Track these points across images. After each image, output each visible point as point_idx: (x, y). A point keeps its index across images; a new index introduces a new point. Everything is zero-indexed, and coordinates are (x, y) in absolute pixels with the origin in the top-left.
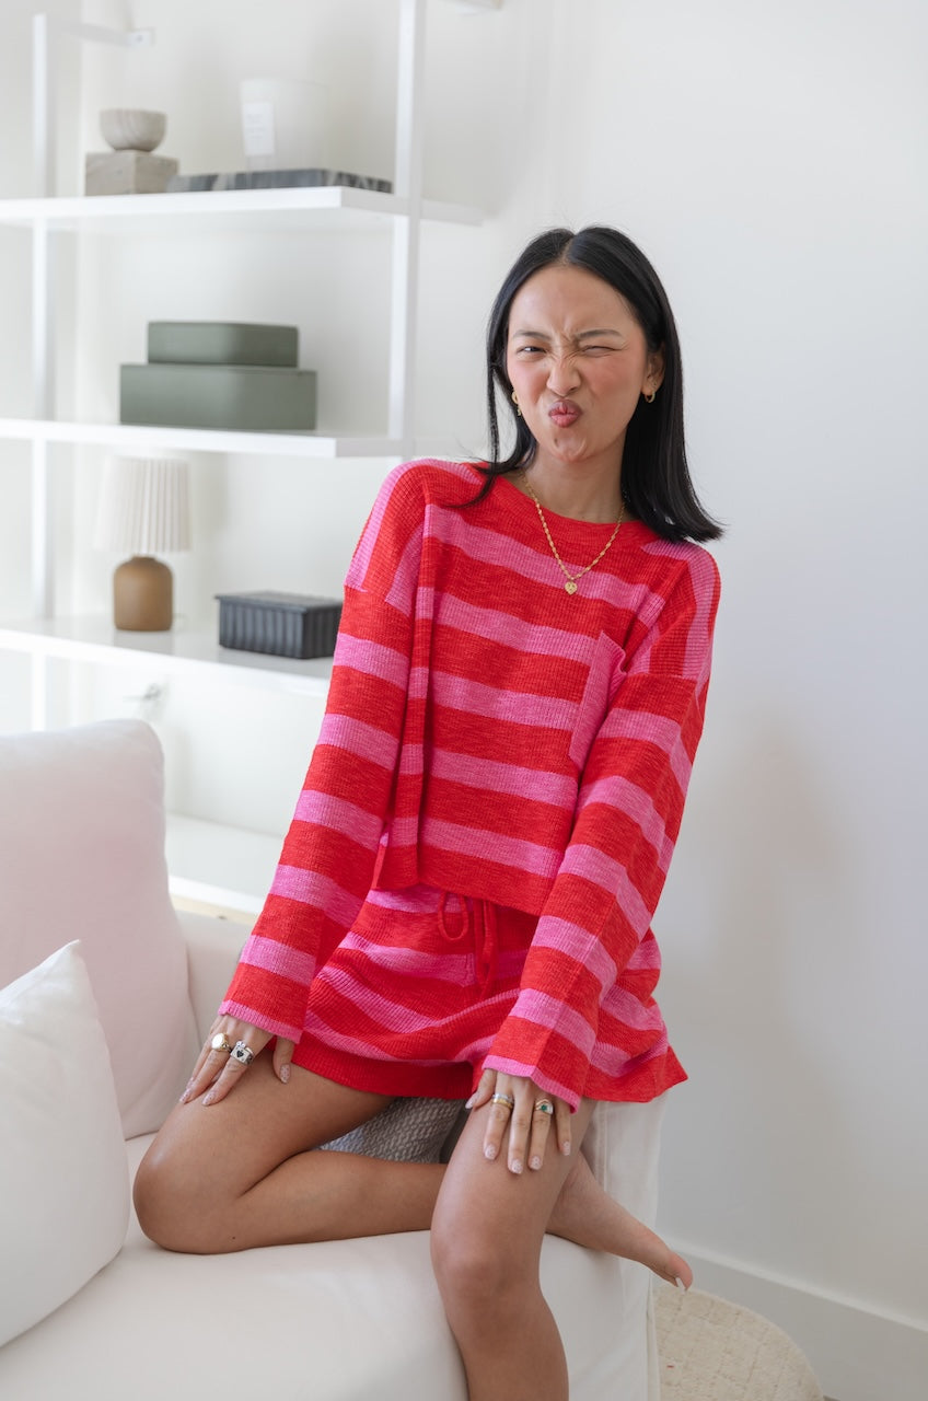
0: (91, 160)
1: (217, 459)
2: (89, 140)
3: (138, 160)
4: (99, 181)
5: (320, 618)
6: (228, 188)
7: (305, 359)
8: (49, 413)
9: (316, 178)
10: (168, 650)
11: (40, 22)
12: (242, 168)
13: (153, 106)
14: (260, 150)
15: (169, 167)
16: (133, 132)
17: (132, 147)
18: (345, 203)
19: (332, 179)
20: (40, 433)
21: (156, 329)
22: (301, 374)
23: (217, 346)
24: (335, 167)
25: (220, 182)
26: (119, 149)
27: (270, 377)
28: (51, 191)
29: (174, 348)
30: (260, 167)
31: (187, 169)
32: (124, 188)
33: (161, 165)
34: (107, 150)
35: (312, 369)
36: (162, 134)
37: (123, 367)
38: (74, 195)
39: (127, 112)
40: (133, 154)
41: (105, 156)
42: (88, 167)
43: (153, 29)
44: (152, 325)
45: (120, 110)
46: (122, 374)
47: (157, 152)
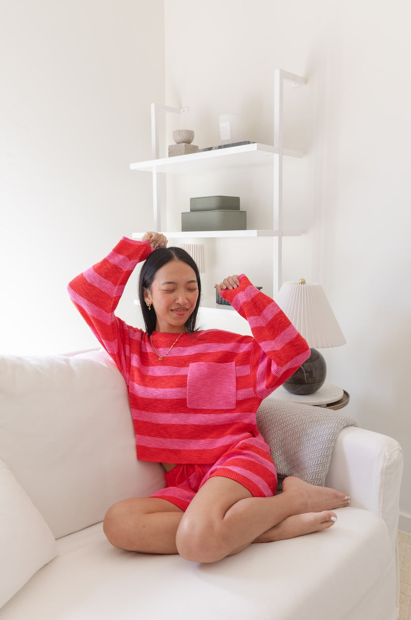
0: (170, 148)
1: (213, 240)
2: (169, 141)
4: (172, 153)
6: (216, 149)
7: (242, 208)
9: (246, 143)
11: (153, 106)
12: (221, 144)
13: (190, 129)
15: (196, 147)
16: (184, 137)
17: (184, 142)
18: (258, 149)
21: (193, 200)
22: (241, 212)
23: (213, 204)
25: (214, 148)
26: (178, 143)
27: (232, 213)
28: (157, 157)
29: (199, 206)
31: (202, 147)
32: (182, 154)
33: (193, 148)
34: (176, 144)
35: (245, 210)
36: (193, 137)
37: (182, 213)
38: (165, 157)
39: (182, 130)
40: (184, 144)
41: (175, 146)
42: (169, 149)
43: (188, 108)
44: (191, 199)
45: (179, 130)
46: (182, 215)
47: (191, 144)
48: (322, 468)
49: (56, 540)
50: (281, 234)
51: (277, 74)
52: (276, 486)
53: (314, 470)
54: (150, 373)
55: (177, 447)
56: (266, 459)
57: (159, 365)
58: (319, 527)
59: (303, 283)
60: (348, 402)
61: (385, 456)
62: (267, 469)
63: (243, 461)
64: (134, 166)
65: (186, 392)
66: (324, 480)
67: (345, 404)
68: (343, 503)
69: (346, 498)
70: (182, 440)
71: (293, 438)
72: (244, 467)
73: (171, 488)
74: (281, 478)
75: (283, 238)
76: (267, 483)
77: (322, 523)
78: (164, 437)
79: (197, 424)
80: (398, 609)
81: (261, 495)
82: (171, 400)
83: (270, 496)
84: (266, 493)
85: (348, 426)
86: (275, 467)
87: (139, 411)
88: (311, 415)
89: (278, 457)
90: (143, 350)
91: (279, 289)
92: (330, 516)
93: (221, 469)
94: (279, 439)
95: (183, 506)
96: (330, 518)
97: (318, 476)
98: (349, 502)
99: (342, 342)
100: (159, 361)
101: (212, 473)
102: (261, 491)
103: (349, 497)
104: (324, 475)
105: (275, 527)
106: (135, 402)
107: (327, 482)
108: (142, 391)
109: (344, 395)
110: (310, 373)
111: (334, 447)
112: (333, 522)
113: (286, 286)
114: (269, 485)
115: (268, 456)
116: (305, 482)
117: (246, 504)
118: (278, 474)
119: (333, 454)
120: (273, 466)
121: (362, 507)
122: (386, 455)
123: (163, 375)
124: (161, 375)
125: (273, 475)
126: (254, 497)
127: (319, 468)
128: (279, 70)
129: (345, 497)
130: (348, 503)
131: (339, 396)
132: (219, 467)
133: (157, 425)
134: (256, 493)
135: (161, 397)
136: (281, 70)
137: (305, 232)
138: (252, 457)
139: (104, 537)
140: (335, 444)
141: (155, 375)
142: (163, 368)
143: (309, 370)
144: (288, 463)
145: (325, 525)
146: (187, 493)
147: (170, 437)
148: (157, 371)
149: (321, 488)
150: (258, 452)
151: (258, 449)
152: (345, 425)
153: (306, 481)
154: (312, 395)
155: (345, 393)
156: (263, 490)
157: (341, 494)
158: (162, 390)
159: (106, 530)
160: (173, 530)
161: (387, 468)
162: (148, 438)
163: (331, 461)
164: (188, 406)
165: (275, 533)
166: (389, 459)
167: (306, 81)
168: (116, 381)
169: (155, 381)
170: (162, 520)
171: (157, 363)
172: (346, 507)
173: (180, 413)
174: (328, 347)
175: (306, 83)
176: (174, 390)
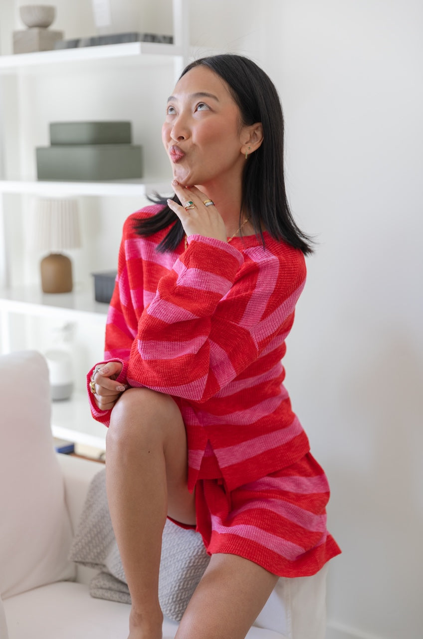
0: (15, 35)
3: (40, 33)
4: (20, 46)
6: (87, 46)
9: (131, 38)
10: (71, 306)
12: (95, 34)
14: (103, 23)
15: (58, 35)
17: (37, 26)
18: (143, 51)
19: (141, 38)
21: (54, 127)
22: (134, 148)
24: (142, 30)
25: (82, 43)
26: (31, 26)
29: (63, 136)
30: (104, 33)
31: (69, 36)
32: (33, 50)
33: (54, 36)
34: (25, 28)
35: (140, 144)
36: (53, 18)
37: (37, 149)
39: (35, 6)
40: (37, 29)
41: (23, 31)
42: (13, 39)
44: (51, 124)
45: (30, 6)
46: (37, 152)
47: (51, 27)
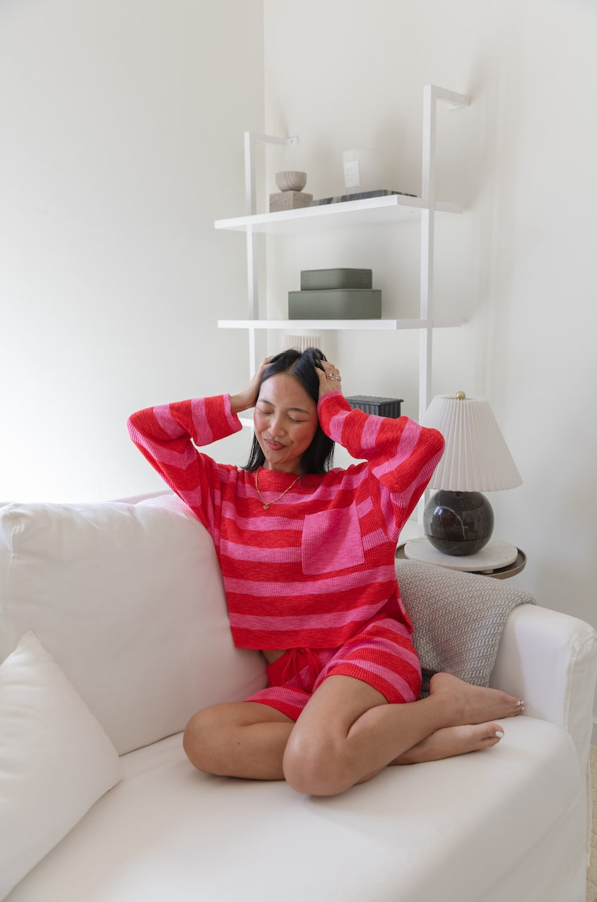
0: (272, 197)
2: (271, 188)
3: (294, 195)
4: (276, 206)
5: (387, 407)
6: (338, 202)
7: (375, 286)
8: (256, 316)
9: (383, 193)
11: (247, 135)
12: (346, 193)
13: (300, 170)
14: (352, 183)
15: (309, 197)
16: (292, 181)
17: (291, 189)
20: (251, 325)
21: (305, 274)
22: (374, 291)
23: (334, 280)
25: (334, 200)
26: (284, 191)
27: (360, 293)
28: (254, 212)
29: (314, 282)
30: (353, 192)
31: (317, 197)
32: (288, 208)
33: (305, 197)
34: (279, 191)
35: (379, 289)
36: (305, 182)
37: (290, 293)
38: (264, 212)
39: (289, 172)
40: (292, 192)
41: (278, 195)
42: (270, 200)
43: (297, 137)
44: (302, 272)
45: (285, 172)
46: (289, 296)
47: (303, 191)
48: (485, 662)
49: (120, 756)
50: (430, 325)
51: (427, 92)
52: (421, 685)
53: (474, 664)
54: (251, 527)
55: (291, 628)
56: (407, 648)
57: (264, 515)
58: (479, 745)
59: (462, 397)
60: (523, 567)
61: (573, 647)
62: (407, 662)
63: (373, 651)
64: (220, 224)
65: (301, 553)
66: (487, 679)
67: (518, 569)
68: (513, 710)
69: (519, 703)
70: (299, 617)
71: (444, 620)
72: (375, 661)
73: (276, 688)
74: (428, 674)
75: (434, 330)
76: (407, 682)
77: (483, 739)
78: (272, 615)
79: (316, 593)
80: (589, 855)
81: (399, 700)
82: (281, 564)
83: (413, 701)
84: (406, 697)
85: (523, 603)
86: (419, 659)
87: (236, 580)
88: (471, 588)
89: (424, 645)
90: (241, 495)
91: (428, 406)
92: (494, 730)
93: (343, 664)
94: (426, 621)
95: (293, 713)
96: (494, 733)
97: (479, 673)
98: (523, 708)
99: (517, 482)
100: (264, 510)
101: (331, 669)
102: (399, 694)
103: (523, 702)
104: (487, 671)
105: (419, 744)
106: (227, 567)
107: (493, 680)
108: (241, 552)
109: (518, 556)
110: (471, 525)
111: (502, 634)
112: (499, 739)
113: (438, 401)
114: (410, 686)
115: (410, 645)
116: (462, 681)
117: (379, 714)
118: (422, 669)
119: (501, 643)
120: (416, 658)
121: (539, 716)
122: (575, 646)
123: (268, 529)
124: (266, 530)
125: (416, 671)
126: (389, 703)
127: (482, 663)
128: (430, 86)
129: (517, 702)
130: (521, 711)
131: (511, 557)
132: (341, 661)
133: (260, 598)
134: (393, 697)
135: (266, 560)
136: (432, 86)
137: (465, 320)
138: (387, 646)
139: (183, 755)
140: (503, 629)
141: (257, 529)
142: (268, 519)
143: (469, 521)
144: (437, 655)
145: (487, 742)
146: (297, 695)
147: (281, 614)
148: (261, 524)
149: (482, 689)
150: (395, 639)
151: (395, 634)
152: (519, 602)
153: (462, 679)
154: (473, 556)
155: (520, 552)
156: (401, 693)
157: (511, 698)
158: (269, 550)
159: (188, 746)
160: (280, 748)
161: (577, 664)
162: (250, 617)
163: (498, 652)
164: (305, 572)
165: (418, 752)
166: (580, 652)
167: (469, 100)
168: (198, 539)
169: (258, 539)
170: (264, 734)
171: (261, 512)
172: (517, 717)
173: (293, 581)
174: (496, 490)
175: (470, 104)
176: (285, 550)
